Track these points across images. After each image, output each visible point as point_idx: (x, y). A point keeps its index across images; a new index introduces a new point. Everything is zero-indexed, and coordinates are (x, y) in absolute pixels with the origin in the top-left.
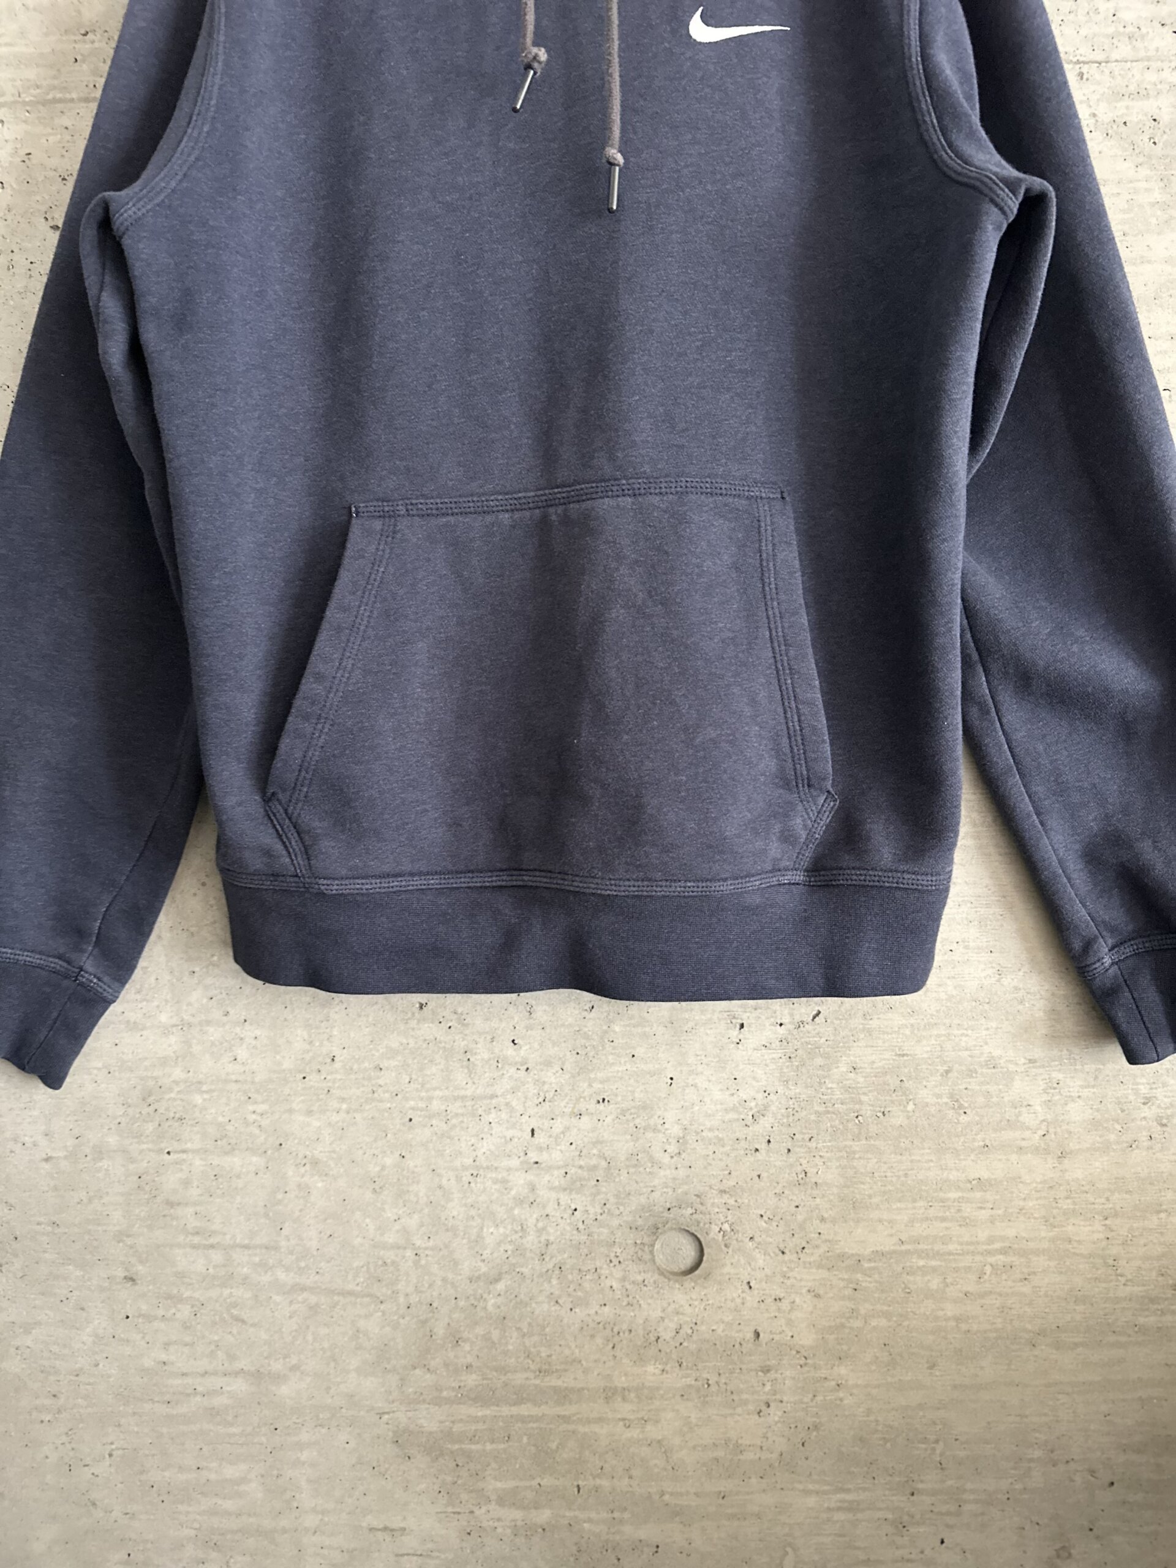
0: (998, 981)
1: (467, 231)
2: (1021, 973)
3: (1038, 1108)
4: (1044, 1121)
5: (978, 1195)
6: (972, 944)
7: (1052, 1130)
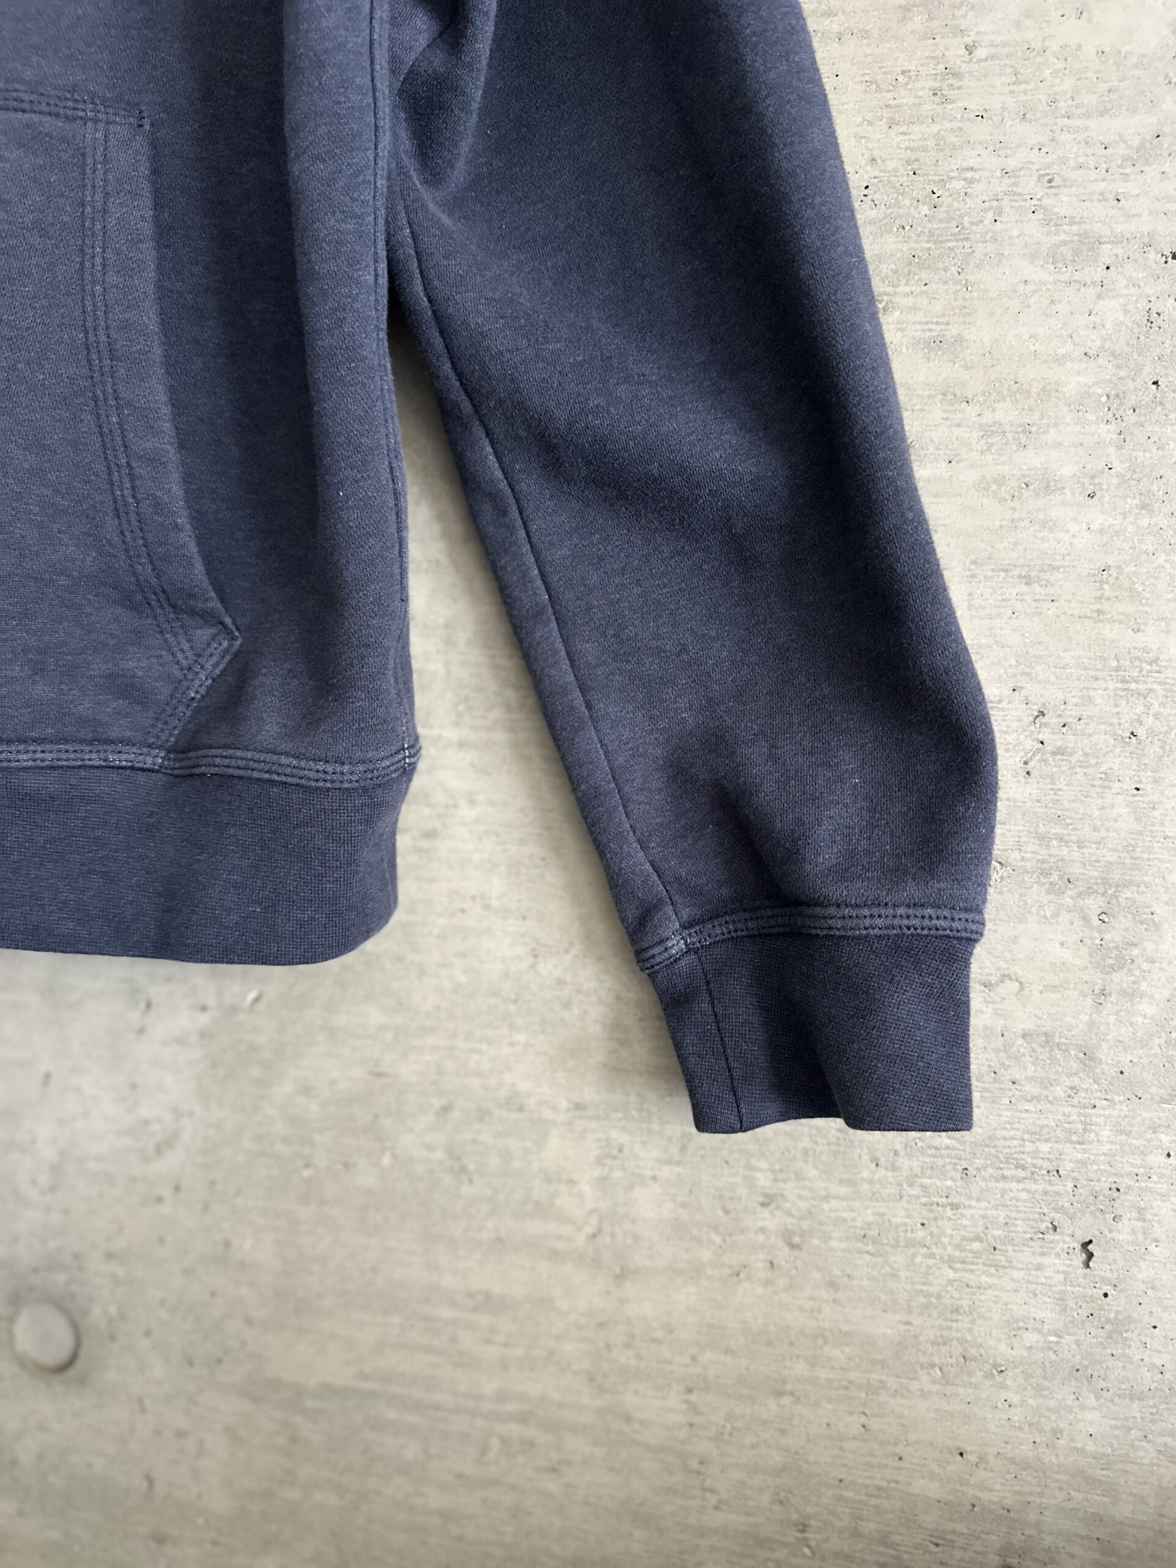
0: (533, 966)
2: (568, 958)
3: (587, 1189)
4: (594, 1211)
5: (484, 1319)
6: (495, 904)
7: (607, 1228)
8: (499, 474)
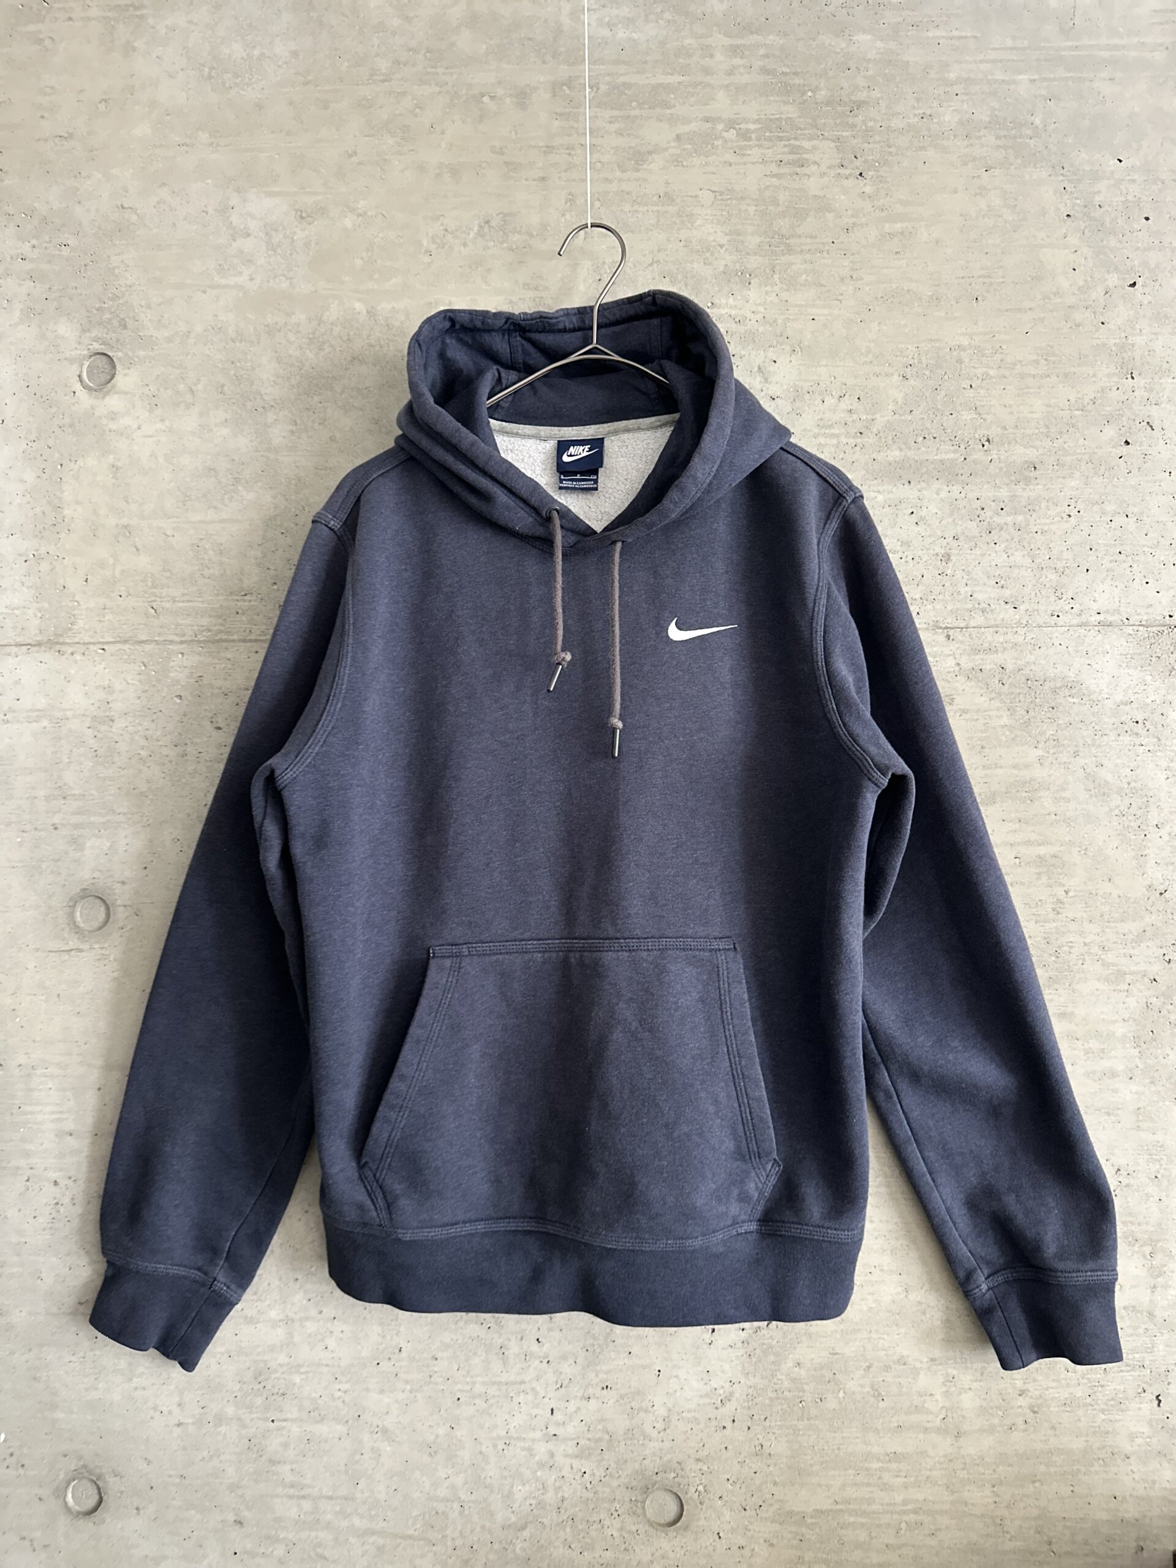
0: (906, 1296)
1: (514, 760)
2: (923, 1291)
3: (938, 1397)
4: (943, 1407)
5: (894, 1466)
6: (886, 1268)
7: (950, 1415)
8: (890, 1083)
